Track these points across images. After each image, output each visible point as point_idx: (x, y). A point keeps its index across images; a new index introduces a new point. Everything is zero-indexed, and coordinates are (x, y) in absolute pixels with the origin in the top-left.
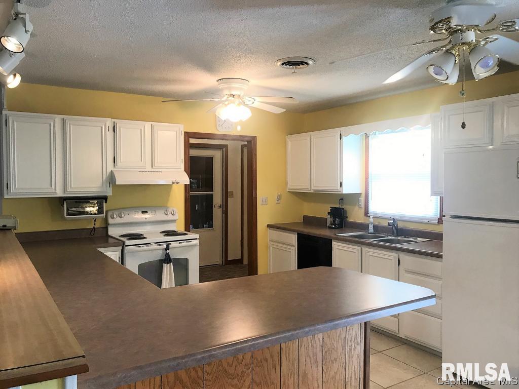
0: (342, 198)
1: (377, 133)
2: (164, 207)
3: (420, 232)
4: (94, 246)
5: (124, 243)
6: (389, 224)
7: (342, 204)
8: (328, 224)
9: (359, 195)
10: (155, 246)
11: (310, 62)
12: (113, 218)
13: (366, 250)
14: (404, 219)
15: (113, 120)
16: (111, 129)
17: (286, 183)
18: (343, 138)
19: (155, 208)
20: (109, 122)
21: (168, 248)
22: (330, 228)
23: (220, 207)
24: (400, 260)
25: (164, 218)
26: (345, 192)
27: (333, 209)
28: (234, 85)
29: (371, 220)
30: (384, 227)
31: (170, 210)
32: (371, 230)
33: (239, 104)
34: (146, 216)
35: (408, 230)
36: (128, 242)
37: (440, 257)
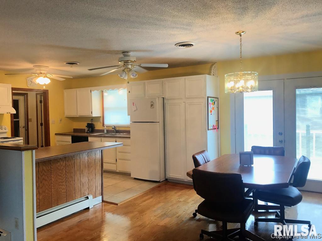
0: (93, 119)
1: (107, 90)
3: (125, 131)
6: (113, 128)
8: (86, 131)
9: (100, 117)
11: (78, 63)
14: (118, 126)
17: (64, 113)
22: (87, 133)
23: (24, 127)
24: (117, 141)
25: (1, 131)
26: (93, 116)
27: (88, 124)
28: (42, 69)
29: (105, 127)
30: (111, 130)
31: (3, 127)
32: (105, 132)
33: (44, 77)
35: (121, 131)
37: (130, 138)
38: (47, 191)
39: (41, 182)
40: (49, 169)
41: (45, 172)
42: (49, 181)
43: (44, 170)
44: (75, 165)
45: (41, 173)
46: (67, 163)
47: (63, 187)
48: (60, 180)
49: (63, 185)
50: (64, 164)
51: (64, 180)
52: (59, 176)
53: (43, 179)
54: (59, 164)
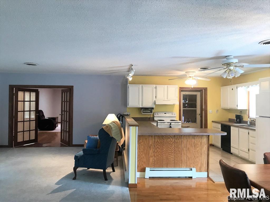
0: (241, 111)
2: (172, 112)
4: (150, 122)
5: (157, 121)
7: (241, 113)
9: (247, 110)
10: (167, 123)
12: (156, 115)
13: (240, 129)
15: (156, 85)
16: (155, 88)
17: (221, 105)
18: (238, 88)
19: (169, 112)
20: (155, 86)
21: (170, 124)
23: (199, 115)
24: (249, 133)
25: (172, 116)
27: (237, 115)
28: (190, 74)
31: (174, 113)
32: (249, 123)
34: (165, 114)
36: (158, 121)
38: (159, 156)
39: (156, 149)
40: (162, 142)
41: (159, 143)
42: (162, 150)
43: (158, 142)
44: (183, 143)
45: (156, 143)
46: (175, 140)
47: (172, 156)
48: (170, 151)
49: (172, 155)
50: (173, 141)
51: (173, 151)
52: (169, 148)
53: (157, 147)
54: (169, 140)
